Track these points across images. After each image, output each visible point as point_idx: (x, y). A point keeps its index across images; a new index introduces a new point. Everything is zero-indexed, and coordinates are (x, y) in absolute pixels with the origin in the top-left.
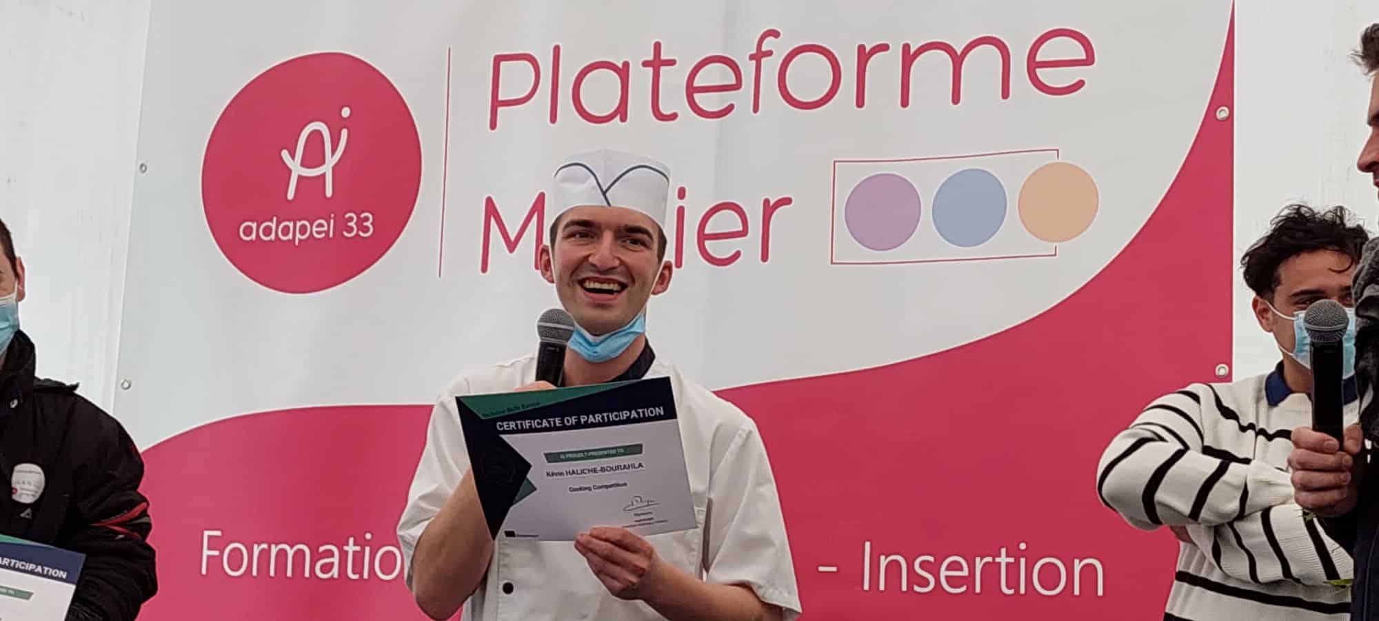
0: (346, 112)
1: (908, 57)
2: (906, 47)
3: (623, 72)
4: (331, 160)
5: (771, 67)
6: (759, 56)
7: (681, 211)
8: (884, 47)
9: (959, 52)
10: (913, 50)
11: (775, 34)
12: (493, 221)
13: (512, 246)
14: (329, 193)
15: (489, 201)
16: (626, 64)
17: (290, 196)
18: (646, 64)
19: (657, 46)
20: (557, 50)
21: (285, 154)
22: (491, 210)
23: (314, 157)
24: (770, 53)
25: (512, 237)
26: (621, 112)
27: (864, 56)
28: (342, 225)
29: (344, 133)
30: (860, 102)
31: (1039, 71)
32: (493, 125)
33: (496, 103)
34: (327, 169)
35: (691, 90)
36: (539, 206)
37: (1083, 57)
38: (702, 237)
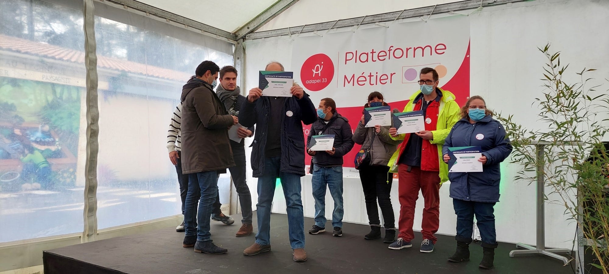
0: (322, 63)
1: (415, 49)
2: (414, 48)
3: (367, 54)
4: (320, 70)
5: (392, 52)
6: (390, 50)
7: (377, 76)
8: (411, 48)
9: (423, 48)
10: (416, 48)
11: (393, 47)
12: (346, 79)
13: (349, 83)
14: (320, 75)
15: (345, 76)
16: (368, 53)
17: (314, 76)
18: (371, 53)
19: (373, 50)
20: (356, 51)
21: (313, 70)
22: (345, 77)
23: (317, 70)
24: (392, 50)
25: (349, 81)
26: (367, 61)
27: (407, 50)
28: (322, 80)
29: (322, 66)
30: (407, 57)
31: (437, 51)
32: (346, 64)
33: (346, 60)
34: (319, 72)
35: (378, 56)
36: (353, 76)
37: (444, 48)
38: (380, 80)
